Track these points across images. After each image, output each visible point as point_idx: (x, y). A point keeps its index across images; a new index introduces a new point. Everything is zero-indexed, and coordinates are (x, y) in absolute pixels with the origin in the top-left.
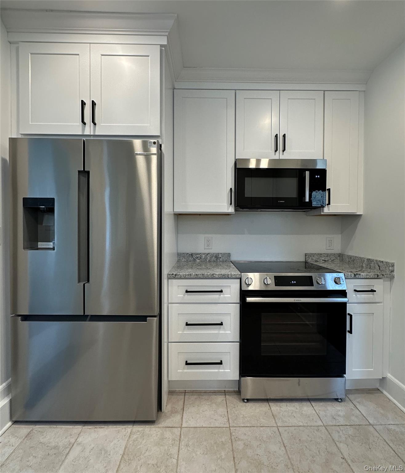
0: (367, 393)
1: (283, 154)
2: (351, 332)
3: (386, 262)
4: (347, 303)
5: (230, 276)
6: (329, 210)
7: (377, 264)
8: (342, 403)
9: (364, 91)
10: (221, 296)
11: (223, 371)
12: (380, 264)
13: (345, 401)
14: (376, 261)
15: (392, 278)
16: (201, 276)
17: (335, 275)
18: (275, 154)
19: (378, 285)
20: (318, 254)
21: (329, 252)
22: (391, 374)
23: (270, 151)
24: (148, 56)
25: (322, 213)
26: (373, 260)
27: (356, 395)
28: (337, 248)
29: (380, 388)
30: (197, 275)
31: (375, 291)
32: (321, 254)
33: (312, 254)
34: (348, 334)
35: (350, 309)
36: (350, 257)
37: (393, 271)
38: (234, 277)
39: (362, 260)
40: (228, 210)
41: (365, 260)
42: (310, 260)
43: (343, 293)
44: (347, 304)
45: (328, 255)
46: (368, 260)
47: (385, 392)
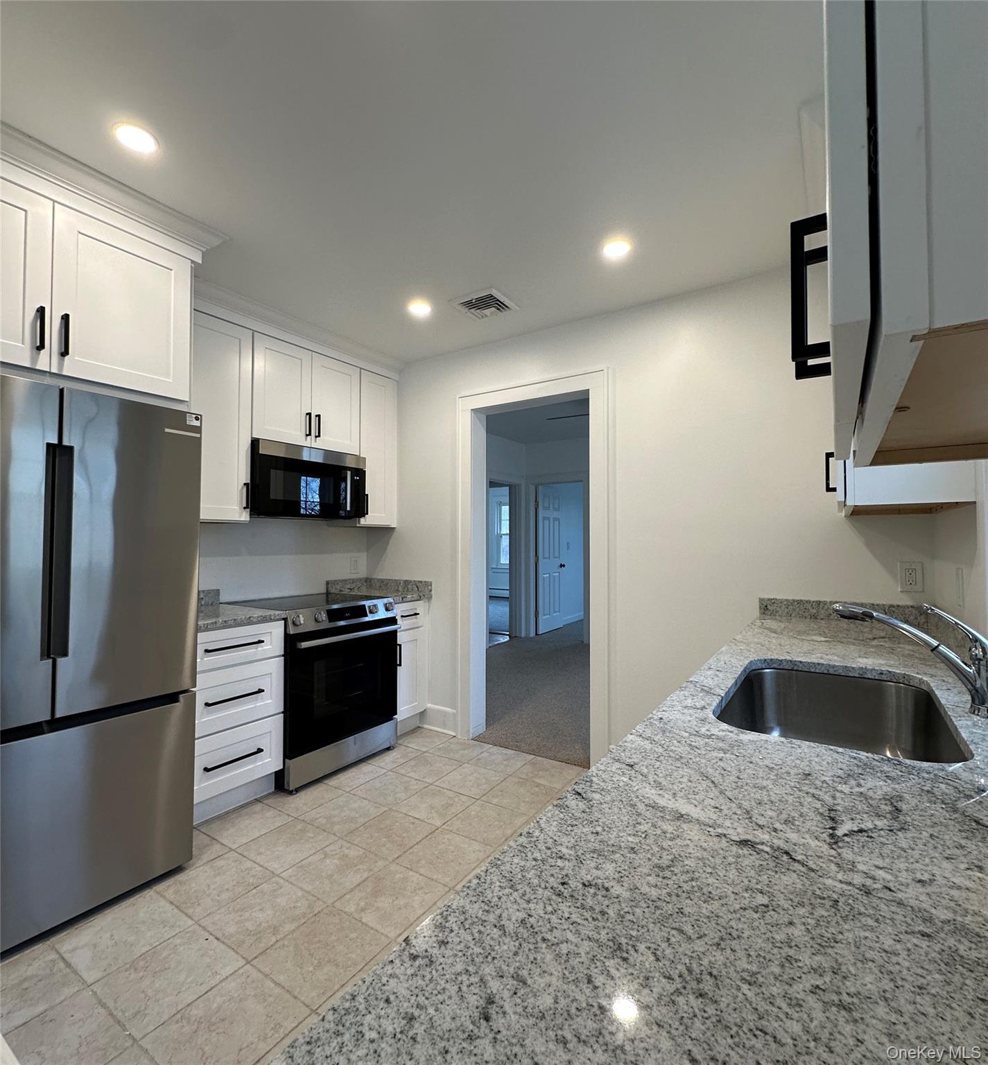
0: (412, 733)
1: (316, 441)
2: (400, 665)
3: (425, 582)
4: (398, 630)
5: (273, 618)
6: (366, 521)
7: (416, 584)
8: (395, 750)
9: (397, 381)
10: (259, 649)
11: (260, 763)
12: (419, 585)
13: (396, 747)
14: (414, 581)
15: (430, 598)
16: (232, 623)
17: (385, 600)
18: (306, 440)
19: (420, 607)
20: (343, 580)
21: (354, 576)
22: (432, 704)
23: (299, 433)
24: (171, 270)
25: (358, 525)
26: (411, 581)
27: (404, 739)
28: (362, 573)
29: (420, 726)
30: (225, 621)
31: (418, 614)
32: (346, 581)
33: (336, 581)
34: (398, 667)
35: (401, 638)
36: (382, 581)
37: (431, 591)
38: (277, 617)
39: (397, 582)
40: (240, 517)
41: (402, 582)
42: (332, 590)
43: (393, 621)
44: (398, 634)
45: (353, 581)
46: (406, 581)
47: (426, 726)
